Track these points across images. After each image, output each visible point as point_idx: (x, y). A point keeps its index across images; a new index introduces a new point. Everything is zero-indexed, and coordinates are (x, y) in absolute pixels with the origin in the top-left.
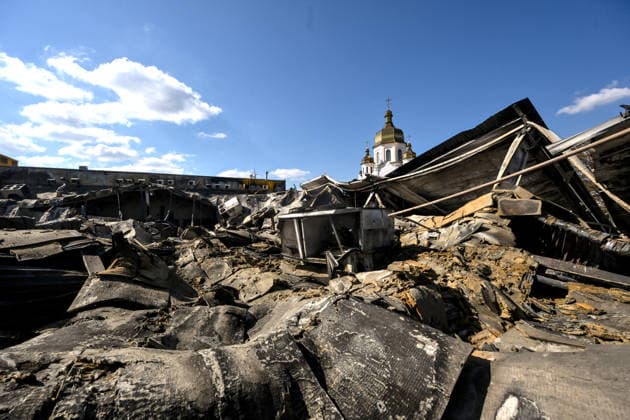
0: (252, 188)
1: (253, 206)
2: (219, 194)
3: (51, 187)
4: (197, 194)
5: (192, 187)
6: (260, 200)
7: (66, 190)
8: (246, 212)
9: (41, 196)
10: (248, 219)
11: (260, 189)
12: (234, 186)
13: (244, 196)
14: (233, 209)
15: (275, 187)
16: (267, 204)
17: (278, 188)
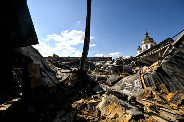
1: (103, 64)
2: (95, 61)
4: (90, 62)
7: (67, 62)
9: (63, 63)
10: (102, 67)
11: (105, 60)
12: (99, 59)
13: (101, 62)
14: (98, 65)
15: (109, 59)
16: (107, 64)
17: (110, 59)
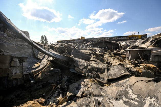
0: (132, 38)
1: (131, 44)
2: (120, 41)
3: (89, 42)
4: (114, 41)
5: (113, 40)
6: (134, 42)
7: (91, 42)
8: (128, 46)
9: (88, 43)
10: (128, 48)
11: (135, 38)
12: (126, 38)
13: (128, 41)
14: (124, 45)
15: (142, 37)
